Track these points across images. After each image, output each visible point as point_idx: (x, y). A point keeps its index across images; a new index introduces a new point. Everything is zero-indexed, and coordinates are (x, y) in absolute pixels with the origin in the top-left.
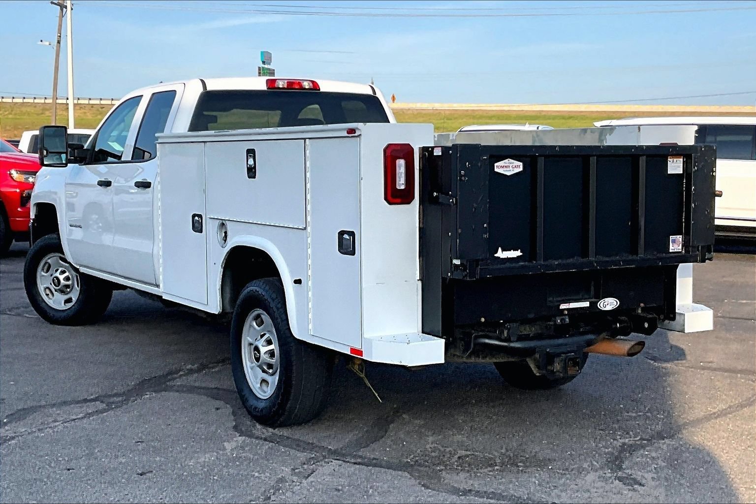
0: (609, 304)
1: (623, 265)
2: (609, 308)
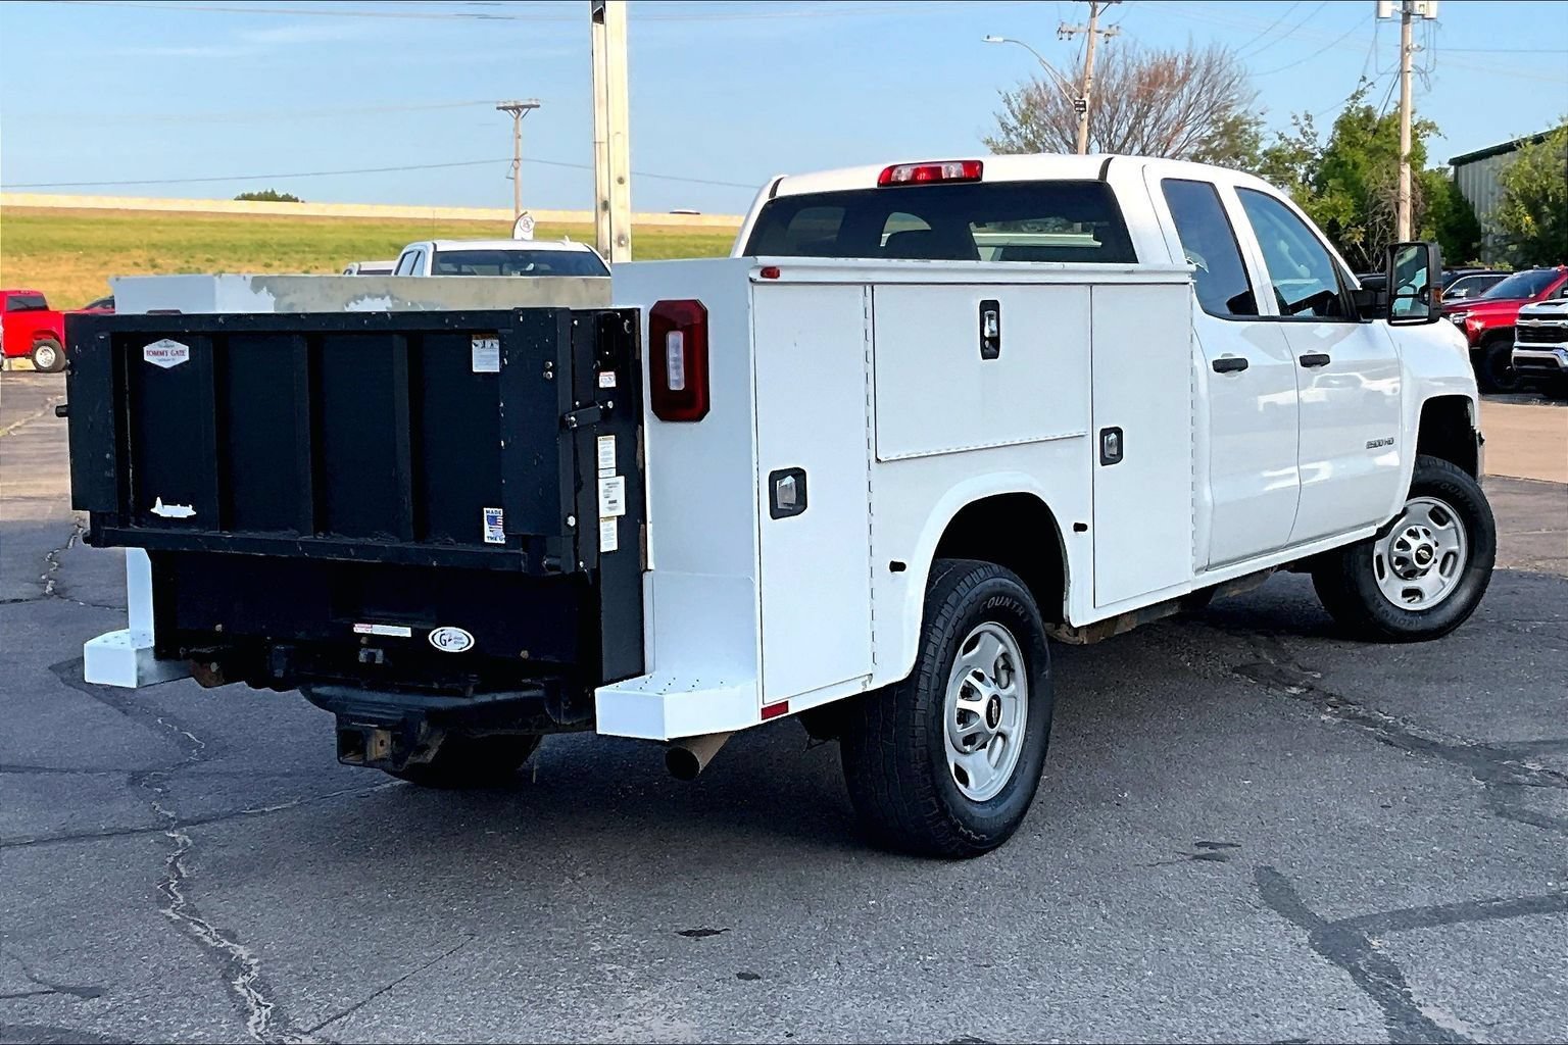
0: (453, 640)
1: (354, 557)
2: (452, 648)
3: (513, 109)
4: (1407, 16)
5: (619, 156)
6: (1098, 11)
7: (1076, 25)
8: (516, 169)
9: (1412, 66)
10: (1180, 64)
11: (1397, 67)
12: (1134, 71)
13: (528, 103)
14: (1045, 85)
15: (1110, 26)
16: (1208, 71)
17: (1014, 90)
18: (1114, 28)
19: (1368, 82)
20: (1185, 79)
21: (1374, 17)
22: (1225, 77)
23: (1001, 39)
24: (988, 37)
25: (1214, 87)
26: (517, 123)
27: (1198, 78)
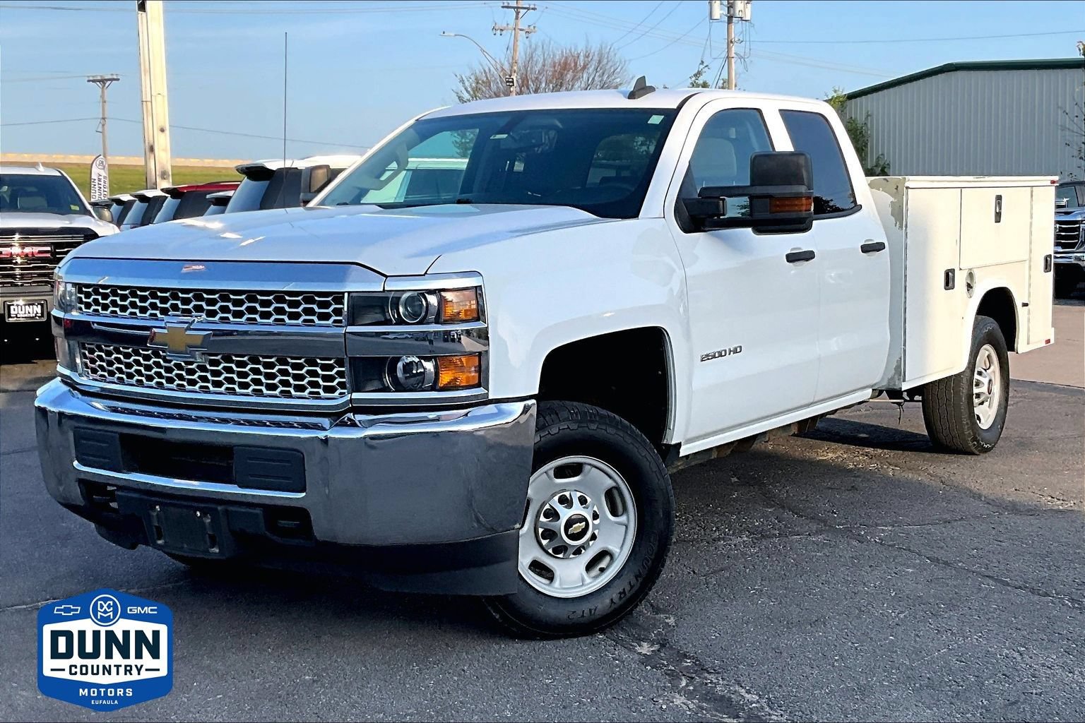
3: (99, 81)
4: (730, 18)
5: (161, 111)
6: (520, 15)
7: (505, 25)
8: (103, 125)
9: (735, 53)
10: (582, 58)
11: (725, 54)
12: (549, 61)
13: (110, 77)
14: (490, 70)
15: (529, 26)
16: (600, 62)
17: (466, 73)
18: (532, 27)
19: (705, 65)
20: (585, 67)
21: (708, 19)
22: (611, 66)
23: (453, 34)
24: (444, 33)
25: (603, 74)
26: (103, 92)
27: (593, 67)
